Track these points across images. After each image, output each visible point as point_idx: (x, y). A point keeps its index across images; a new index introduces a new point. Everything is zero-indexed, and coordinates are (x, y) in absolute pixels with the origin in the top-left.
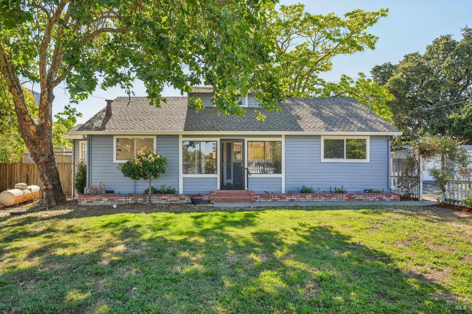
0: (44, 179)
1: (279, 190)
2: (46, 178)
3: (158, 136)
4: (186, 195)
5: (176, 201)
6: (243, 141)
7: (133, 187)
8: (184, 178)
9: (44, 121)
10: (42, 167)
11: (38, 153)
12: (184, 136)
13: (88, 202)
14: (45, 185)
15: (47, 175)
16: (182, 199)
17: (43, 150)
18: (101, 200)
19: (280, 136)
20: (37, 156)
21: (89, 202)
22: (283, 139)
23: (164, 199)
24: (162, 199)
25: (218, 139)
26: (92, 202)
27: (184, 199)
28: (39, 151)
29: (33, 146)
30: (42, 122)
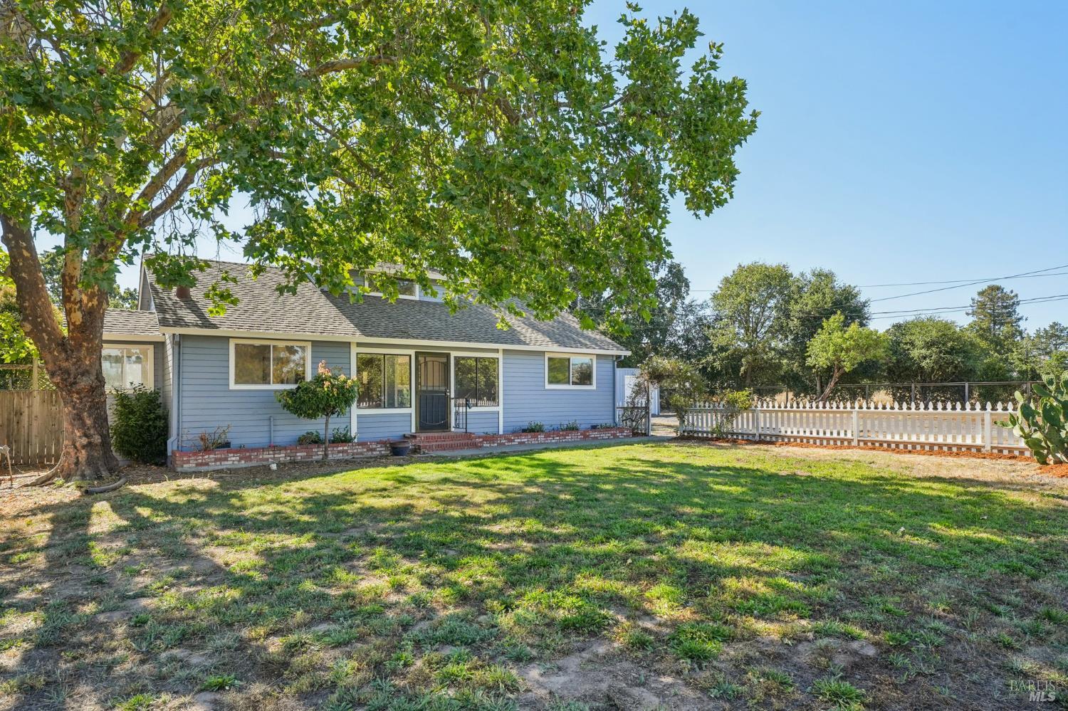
0: (84, 424)
1: (496, 430)
2: (89, 422)
3: (315, 344)
4: (378, 443)
5: (361, 453)
6: (448, 356)
7: (267, 435)
8: (359, 416)
9: (95, 302)
10: (81, 399)
11: (73, 369)
12: (359, 345)
13: (198, 465)
14: (86, 435)
15: (90, 416)
16: (372, 450)
17: (87, 363)
18: (226, 459)
19: (497, 351)
20: (69, 374)
21: (201, 464)
22: (500, 356)
23: (343, 452)
24: (339, 452)
25: (412, 352)
26: (207, 464)
27: (375, 450)
28: (74, 364)
29: (59, 353)
30: (90, 304)
